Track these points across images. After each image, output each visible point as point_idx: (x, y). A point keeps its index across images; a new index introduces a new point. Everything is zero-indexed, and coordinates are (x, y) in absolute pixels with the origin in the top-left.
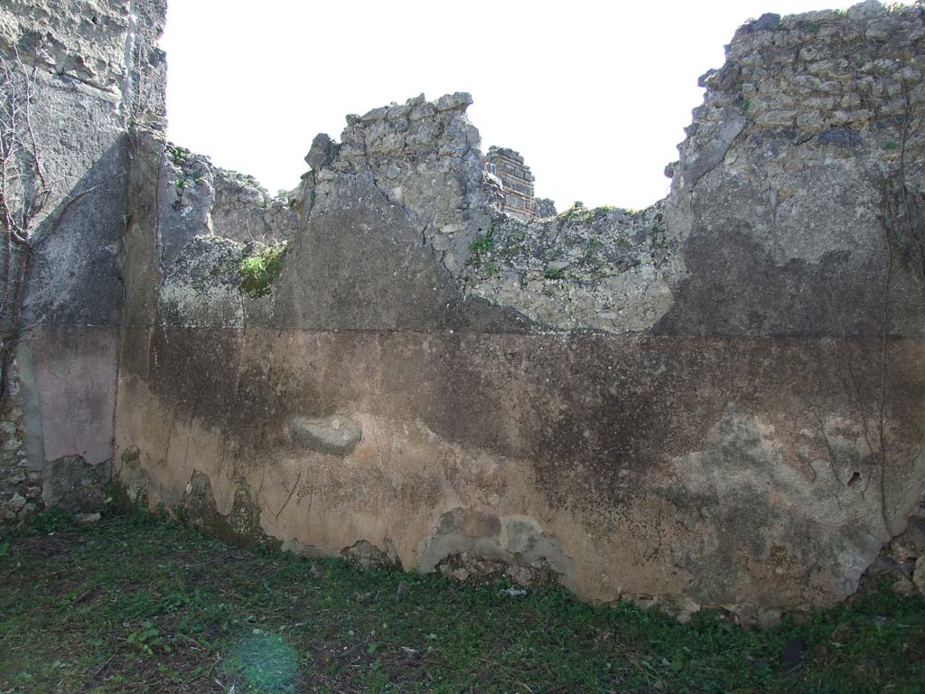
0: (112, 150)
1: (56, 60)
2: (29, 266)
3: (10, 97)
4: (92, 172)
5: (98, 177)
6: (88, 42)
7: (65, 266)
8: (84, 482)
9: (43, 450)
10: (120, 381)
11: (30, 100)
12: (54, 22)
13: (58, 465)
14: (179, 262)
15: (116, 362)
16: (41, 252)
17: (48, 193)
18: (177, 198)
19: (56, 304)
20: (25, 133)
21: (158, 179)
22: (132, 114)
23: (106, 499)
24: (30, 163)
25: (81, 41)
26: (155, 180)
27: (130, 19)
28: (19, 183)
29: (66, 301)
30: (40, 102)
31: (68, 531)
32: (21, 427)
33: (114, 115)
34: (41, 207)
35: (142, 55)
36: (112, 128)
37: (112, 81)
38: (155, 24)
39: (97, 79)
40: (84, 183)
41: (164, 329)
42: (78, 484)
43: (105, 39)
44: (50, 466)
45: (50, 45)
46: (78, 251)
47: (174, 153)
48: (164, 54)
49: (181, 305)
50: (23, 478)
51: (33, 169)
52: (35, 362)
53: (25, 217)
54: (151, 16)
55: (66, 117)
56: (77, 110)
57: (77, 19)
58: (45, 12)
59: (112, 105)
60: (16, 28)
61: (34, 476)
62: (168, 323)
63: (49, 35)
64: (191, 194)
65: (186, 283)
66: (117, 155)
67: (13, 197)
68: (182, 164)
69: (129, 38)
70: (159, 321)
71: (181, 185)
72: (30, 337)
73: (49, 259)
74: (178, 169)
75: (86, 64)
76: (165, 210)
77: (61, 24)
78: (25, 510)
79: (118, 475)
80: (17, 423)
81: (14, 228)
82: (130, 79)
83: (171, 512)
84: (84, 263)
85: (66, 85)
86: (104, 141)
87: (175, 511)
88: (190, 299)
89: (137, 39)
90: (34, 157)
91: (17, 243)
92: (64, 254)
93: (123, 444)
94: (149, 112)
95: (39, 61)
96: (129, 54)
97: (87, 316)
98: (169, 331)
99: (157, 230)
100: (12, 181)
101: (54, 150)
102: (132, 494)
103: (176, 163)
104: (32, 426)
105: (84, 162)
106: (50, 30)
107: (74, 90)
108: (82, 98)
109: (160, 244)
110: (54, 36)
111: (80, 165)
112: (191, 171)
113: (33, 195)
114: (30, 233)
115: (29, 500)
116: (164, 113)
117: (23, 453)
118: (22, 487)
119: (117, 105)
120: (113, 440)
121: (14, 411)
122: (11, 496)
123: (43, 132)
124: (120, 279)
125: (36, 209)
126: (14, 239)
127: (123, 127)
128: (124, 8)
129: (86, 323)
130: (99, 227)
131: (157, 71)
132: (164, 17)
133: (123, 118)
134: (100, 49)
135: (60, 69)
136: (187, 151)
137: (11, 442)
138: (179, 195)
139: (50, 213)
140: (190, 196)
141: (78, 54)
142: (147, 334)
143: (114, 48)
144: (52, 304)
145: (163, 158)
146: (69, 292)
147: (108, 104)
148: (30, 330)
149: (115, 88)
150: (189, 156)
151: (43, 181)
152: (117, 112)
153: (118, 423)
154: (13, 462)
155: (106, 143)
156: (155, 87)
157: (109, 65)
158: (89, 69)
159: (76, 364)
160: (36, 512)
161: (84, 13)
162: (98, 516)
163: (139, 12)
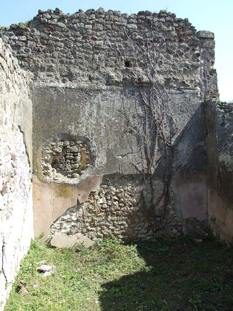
0: (198, 110)
1: (176, 85)
2: (173, 153)
3: (163, 101)
4: (192, 118)
5: (194, 120)
6: (186, 76)
7: (185, 152)
8: (197, 227)
9: (182, 214)
10: (208, 191)
11: (169, 100)
12: (175, 73)
13: (187, 220)
14: (225, 145)
15: (206, 184)
16: (176, 149)
17: (177, 129)
18: (223, 122)
19: (183, 165)
20: (168, 111)
21: (214, 116)
22: (205, 95)
23: (206, 234)
24: (170, 120)
25: (184, 76)
26: (213, 117)
27: (201, 63)
28: (168, 127)
29: (186, 164)
30: (172, 100)
31: (190, 245)
32: (174, 207)
33: (198, 97)
34: (175, 134)
35: (207, 73)
36: (197, 101)
37: (196, 86)
38: (211, 61)
39: (191, 87)
40: (189, 123)
41: (221, 172)
42: (195, 227)
43: (192, 72)
44: (185, 221)
45: (174, 81)
46: (189, 146)
47: (220, 105)
48: (215, 70)
49: (226, 162)
50: (176, 224)
51: (172, 122)
52: (177, 185)
53: (170, 138)
54: (208, 58)
55: (181, 102)
56: (185, 99)
57: (182, 69)
58: (171, 71)
59: (197, 94)
60: (163, 79)
61: (179, 223)
62: (222, 169)
63: (173, 78)
64: (228, 119)
65: (227, 154)
66: (200, 110)
67: (166, 132)
68: (224, 108)
69: (201, 69)
70: (219, 169)
71: (224, 116)
72: (175, 177)
73: (179, 150)
74: (222, 111)
75: (186, 83)
76: (218, 127)
77: (177, 73)
78: (177, 235)
79: (210, 226)
80: (173, 205)
81: (167, 142)
82: (203, 83)
83: (228, 244)
84: (192, 150)
85: (180, 92)
86: (195, 107)
87: (229, 244)
88: (229, 160)
89: (204, 68)
90: (172, 118)
91: (169, 146)
92: (184, 148)
93: (211, 214)
94: (211, 92)
95: (171, 87)
96: (201, 75)
97: (194, 168)
98: (223, 172)
99: (216, 135)
100: (165, 127)
101: (178, 114)
102: (214, 233)
103: (221, 108)
104: (178, 207)
105: (189, 116)
106: (174, 76)
107: (183, 93)
108: (186, 94)
109: (217, 140)
110: (175, 78)
111: (187, 117)
112: (228, 110)
113: (172, 130)
114: (172, 143)
115: (178, 231)
116: (217, 91)
117: (175, 215)
118: (176, 226)
119: (199, 93)
120: (207, 213)
121: (172, 201)
122: (172, 230)
123: (174, 109)
124: (205, 154)
125: (174, 134)
126: (167, 145)
127: (202, 100)
128: (198, 60)
129: (194, 171)
130: (196, 137)
131: (213, 77)
132: (213, 57)
133: (201, 97)
134: (191, 76)
135: (178, 87)
136: (225, 103)
137: (171, 211)
138: (223, 120)
139: (178, 135)
140: (228, 120)
141: (183, 81)
142: (215, 174)
143: (196, 74)
144: (181, 165)
145: (216, 108)
146: (187, 160)
147: (195, 94)
148: (175, 174)
149: (198, 88)
150: (226, 105)
151: (175, 125)
152: (199, 96)
153: (208, 206)
154: (172, 218)
155: (196, 107)
156: (213, 83)
157: (195, 81)
158: (187, 84)
159: (191, 186)
160: (181, 235)
161: (184, 66)
162: (201, 240)
163: (204, 59)
